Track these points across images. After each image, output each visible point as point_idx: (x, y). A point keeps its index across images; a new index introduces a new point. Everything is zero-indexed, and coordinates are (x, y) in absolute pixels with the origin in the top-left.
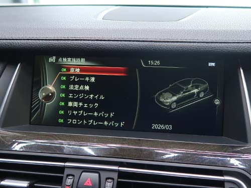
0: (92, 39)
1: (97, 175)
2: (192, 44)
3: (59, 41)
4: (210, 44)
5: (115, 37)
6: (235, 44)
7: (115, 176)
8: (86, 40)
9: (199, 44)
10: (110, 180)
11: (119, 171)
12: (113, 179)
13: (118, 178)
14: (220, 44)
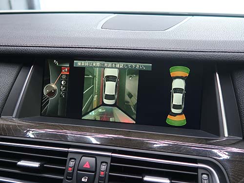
0: (92, 47)
1: (94, 159)
2: (175, 52)
3: (65, 49)
4: (190, 53)
5: (111, 45)
6: (211, 53)
7: (109, 160)
8: (87, 48)
9: (181, 52)
10: (104, 164)
11: (111, 157)
12: (107, 163)
13: (111, 162)
14: (199, 53)
